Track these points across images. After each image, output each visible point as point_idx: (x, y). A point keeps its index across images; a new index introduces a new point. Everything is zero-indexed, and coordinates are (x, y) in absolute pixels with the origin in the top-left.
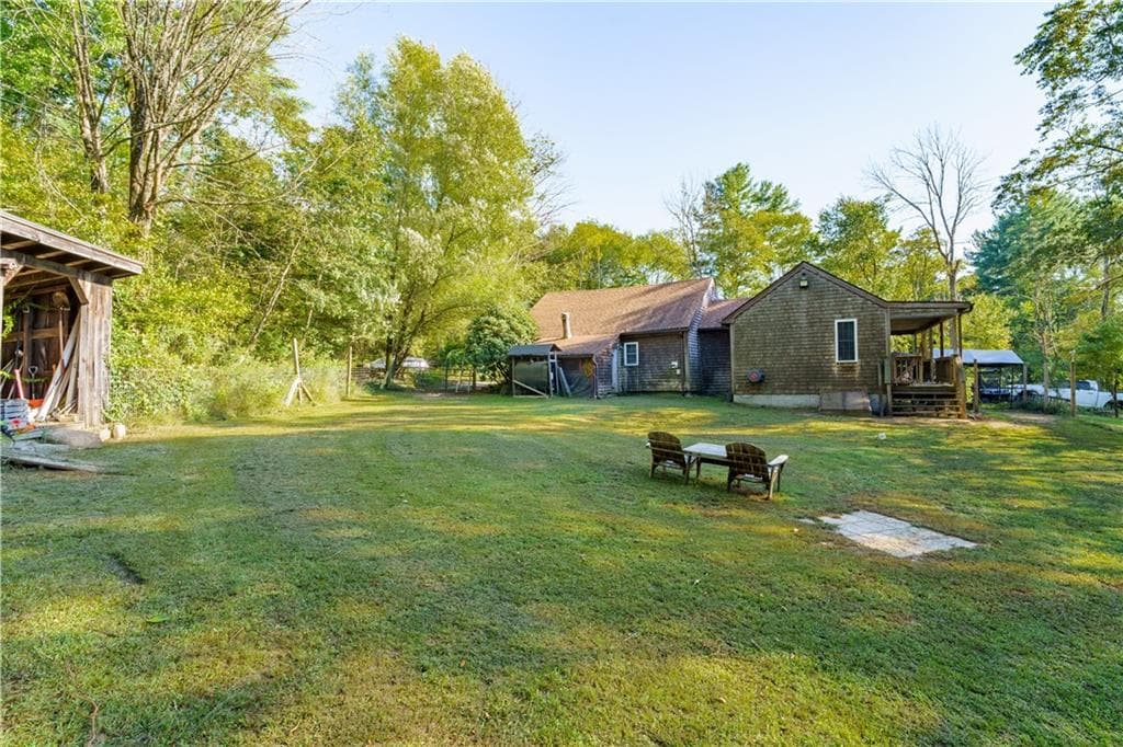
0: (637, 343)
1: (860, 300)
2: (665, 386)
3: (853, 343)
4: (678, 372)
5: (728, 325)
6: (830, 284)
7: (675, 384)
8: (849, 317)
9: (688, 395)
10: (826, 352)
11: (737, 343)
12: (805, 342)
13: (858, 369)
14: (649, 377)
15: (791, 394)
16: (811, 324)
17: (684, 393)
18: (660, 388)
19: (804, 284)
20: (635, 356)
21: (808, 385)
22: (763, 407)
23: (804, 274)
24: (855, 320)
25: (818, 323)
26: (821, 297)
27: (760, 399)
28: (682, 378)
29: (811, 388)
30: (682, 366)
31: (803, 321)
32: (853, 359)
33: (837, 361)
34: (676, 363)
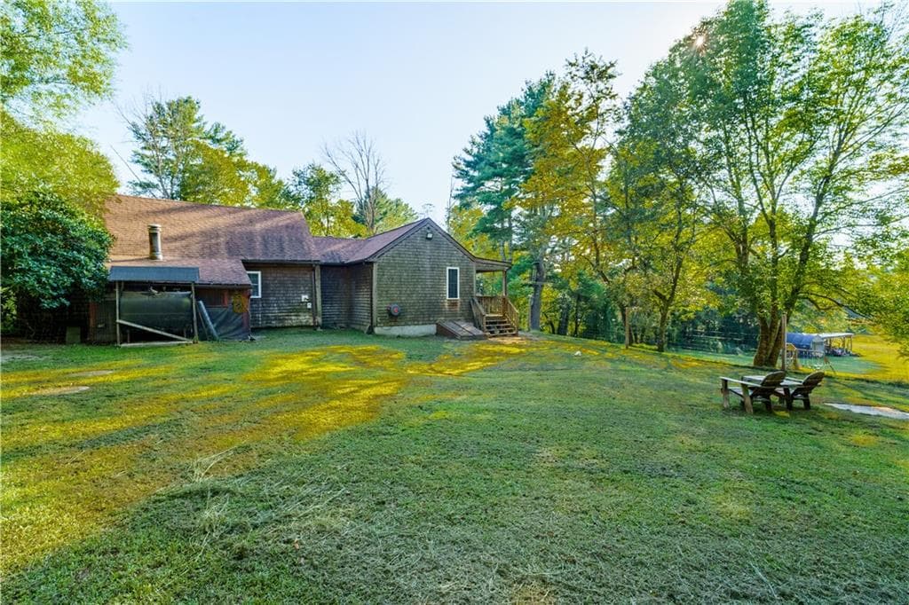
0: (259, 273)
1: (461, 254)
2: (293, 320)
3: (456, 285)
4: (309, 306)
5: (372, 263)
6: (445, 239)
7: (305, 318)
8: (455, 266)
9: (319, 329)
10: (441, 292)
11: (379, 280)
12: (429, 283)
13: (459, 304)
14: (274, 311)
15: (418, 324)
16: (432, 269)
17: (314, 327)
18: (288, 323)
19: (430, 236)
20: (257, 287)
21: (429, 317)
22: (399, 337)
23: (428, 228)
24: (458, 268)
25: (436, 267)
26: (438, 248)
27: (396, 330)
28: (313, 312)
29: (431, 319)
30: (312, 300)
31: (428, 266)
32: (456, 297)
33: (448, 298)
34: (304, 297)
